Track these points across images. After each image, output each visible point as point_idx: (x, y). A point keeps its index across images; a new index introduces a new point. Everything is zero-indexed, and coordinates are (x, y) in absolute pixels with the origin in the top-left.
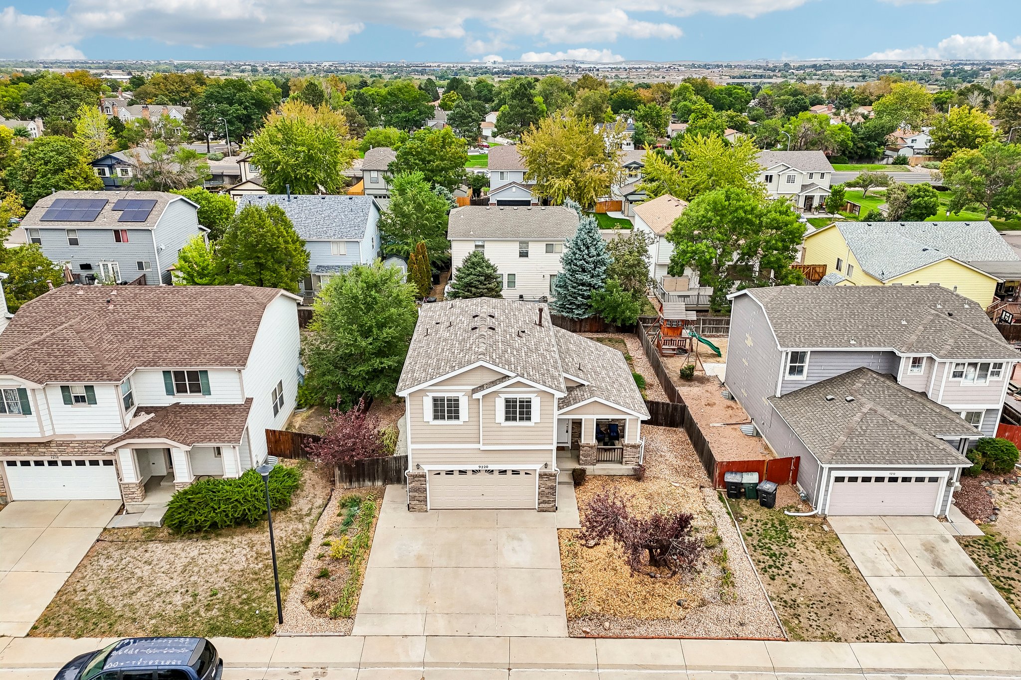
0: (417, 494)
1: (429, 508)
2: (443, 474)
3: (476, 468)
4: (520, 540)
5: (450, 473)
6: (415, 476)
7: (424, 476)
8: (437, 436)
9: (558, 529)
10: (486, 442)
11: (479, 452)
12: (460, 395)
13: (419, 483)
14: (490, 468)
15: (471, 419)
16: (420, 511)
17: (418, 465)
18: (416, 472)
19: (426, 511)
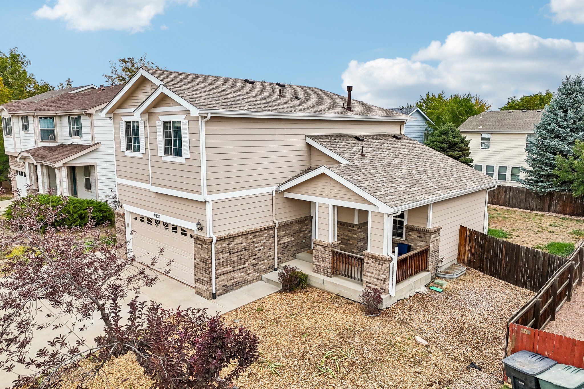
0: (120, 237)
7: (122, 216)
8: (129, 170)
10: (154, 181)
13: (120, 224)
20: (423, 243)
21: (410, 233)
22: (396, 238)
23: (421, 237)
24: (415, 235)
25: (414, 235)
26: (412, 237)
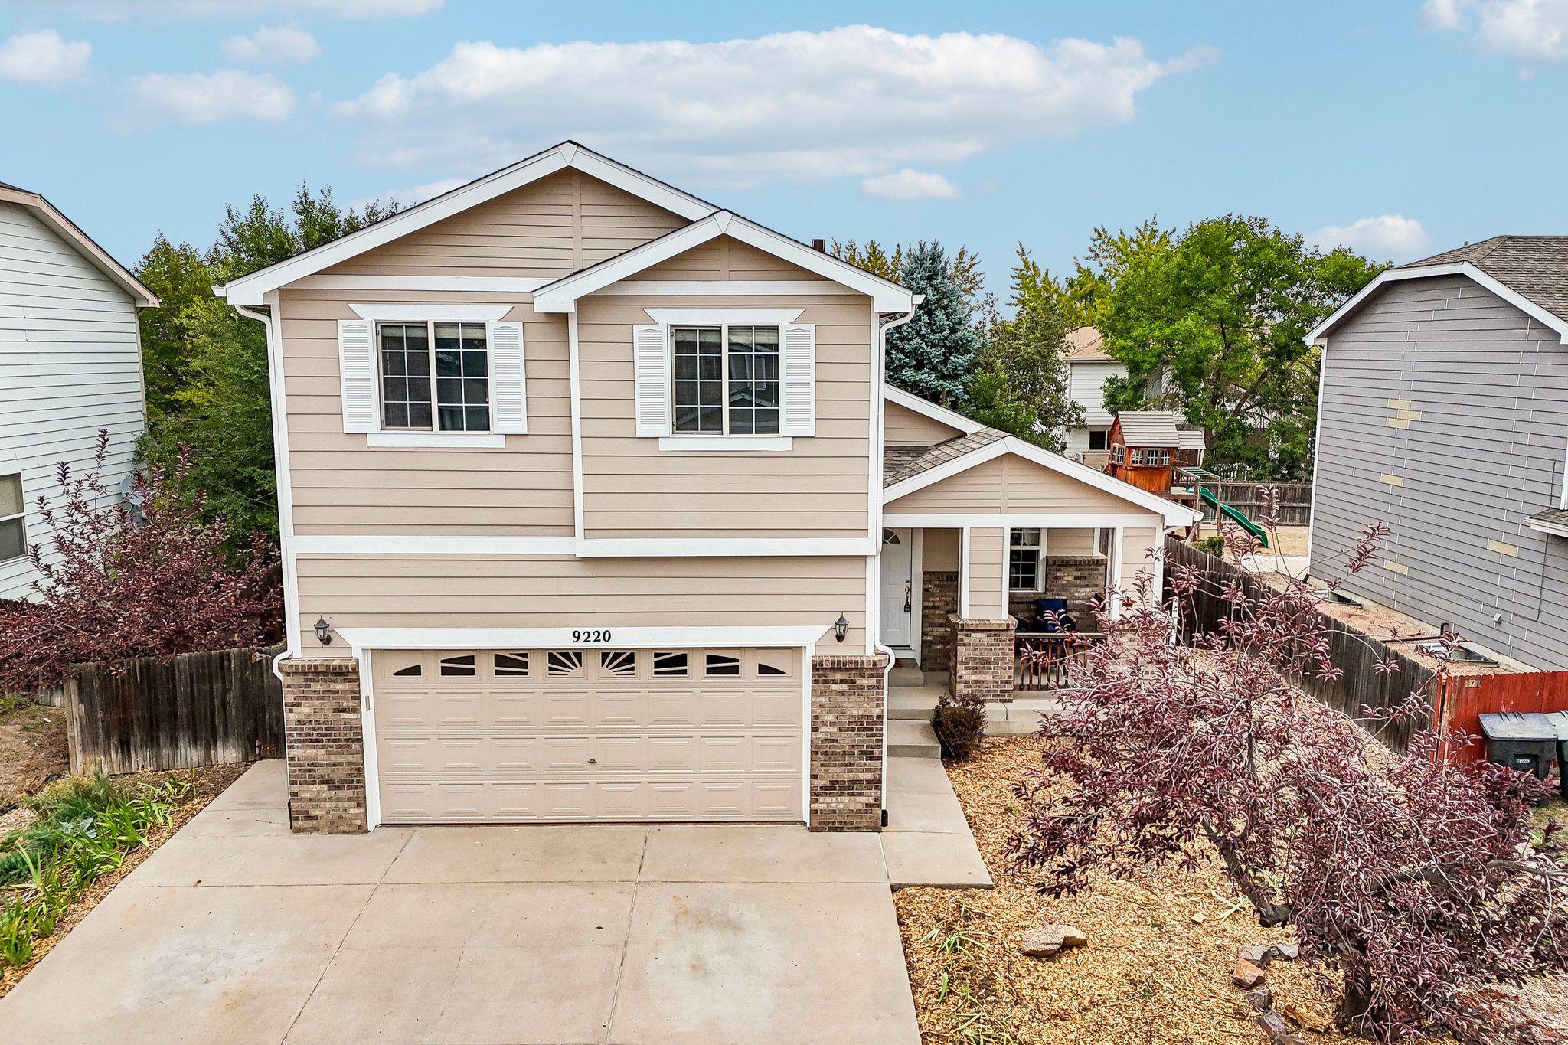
0: (320, 754)
1: (374, 818)
2: (432, 669)
3: (561, 639)
4: (733, 926)
5: (459, 665)
6: (311, 673)
7: (347, 673)
8: (400, 498)
9: (894, 889)
10: (599, 521)
11: (576, 569)
12: (489, 315)
13: (328, 705)
14: (623, 639)
15: (540, 426)
16: (335, 827)
17: (322, 625)
18: (320, 656)
19: (362, 830)
20: (1088, 590)
21: (1059, 574)
22: (1020, 591)
23: (1084, 578)
24: (1069, 575)
25: (1067, 576)
26: (1064, 582)
